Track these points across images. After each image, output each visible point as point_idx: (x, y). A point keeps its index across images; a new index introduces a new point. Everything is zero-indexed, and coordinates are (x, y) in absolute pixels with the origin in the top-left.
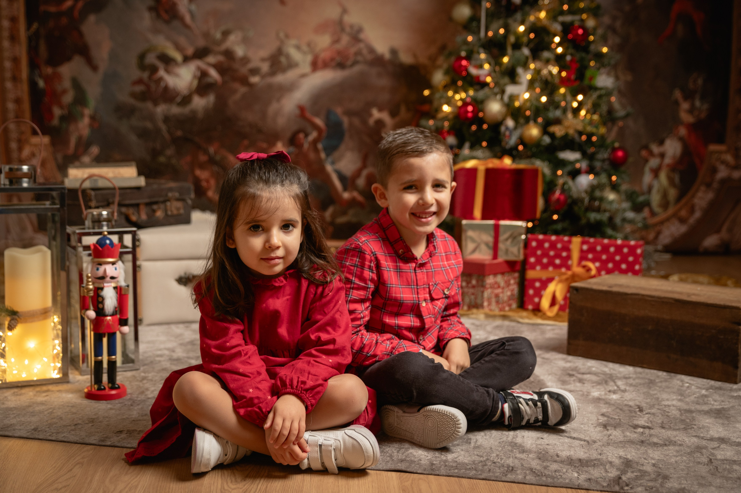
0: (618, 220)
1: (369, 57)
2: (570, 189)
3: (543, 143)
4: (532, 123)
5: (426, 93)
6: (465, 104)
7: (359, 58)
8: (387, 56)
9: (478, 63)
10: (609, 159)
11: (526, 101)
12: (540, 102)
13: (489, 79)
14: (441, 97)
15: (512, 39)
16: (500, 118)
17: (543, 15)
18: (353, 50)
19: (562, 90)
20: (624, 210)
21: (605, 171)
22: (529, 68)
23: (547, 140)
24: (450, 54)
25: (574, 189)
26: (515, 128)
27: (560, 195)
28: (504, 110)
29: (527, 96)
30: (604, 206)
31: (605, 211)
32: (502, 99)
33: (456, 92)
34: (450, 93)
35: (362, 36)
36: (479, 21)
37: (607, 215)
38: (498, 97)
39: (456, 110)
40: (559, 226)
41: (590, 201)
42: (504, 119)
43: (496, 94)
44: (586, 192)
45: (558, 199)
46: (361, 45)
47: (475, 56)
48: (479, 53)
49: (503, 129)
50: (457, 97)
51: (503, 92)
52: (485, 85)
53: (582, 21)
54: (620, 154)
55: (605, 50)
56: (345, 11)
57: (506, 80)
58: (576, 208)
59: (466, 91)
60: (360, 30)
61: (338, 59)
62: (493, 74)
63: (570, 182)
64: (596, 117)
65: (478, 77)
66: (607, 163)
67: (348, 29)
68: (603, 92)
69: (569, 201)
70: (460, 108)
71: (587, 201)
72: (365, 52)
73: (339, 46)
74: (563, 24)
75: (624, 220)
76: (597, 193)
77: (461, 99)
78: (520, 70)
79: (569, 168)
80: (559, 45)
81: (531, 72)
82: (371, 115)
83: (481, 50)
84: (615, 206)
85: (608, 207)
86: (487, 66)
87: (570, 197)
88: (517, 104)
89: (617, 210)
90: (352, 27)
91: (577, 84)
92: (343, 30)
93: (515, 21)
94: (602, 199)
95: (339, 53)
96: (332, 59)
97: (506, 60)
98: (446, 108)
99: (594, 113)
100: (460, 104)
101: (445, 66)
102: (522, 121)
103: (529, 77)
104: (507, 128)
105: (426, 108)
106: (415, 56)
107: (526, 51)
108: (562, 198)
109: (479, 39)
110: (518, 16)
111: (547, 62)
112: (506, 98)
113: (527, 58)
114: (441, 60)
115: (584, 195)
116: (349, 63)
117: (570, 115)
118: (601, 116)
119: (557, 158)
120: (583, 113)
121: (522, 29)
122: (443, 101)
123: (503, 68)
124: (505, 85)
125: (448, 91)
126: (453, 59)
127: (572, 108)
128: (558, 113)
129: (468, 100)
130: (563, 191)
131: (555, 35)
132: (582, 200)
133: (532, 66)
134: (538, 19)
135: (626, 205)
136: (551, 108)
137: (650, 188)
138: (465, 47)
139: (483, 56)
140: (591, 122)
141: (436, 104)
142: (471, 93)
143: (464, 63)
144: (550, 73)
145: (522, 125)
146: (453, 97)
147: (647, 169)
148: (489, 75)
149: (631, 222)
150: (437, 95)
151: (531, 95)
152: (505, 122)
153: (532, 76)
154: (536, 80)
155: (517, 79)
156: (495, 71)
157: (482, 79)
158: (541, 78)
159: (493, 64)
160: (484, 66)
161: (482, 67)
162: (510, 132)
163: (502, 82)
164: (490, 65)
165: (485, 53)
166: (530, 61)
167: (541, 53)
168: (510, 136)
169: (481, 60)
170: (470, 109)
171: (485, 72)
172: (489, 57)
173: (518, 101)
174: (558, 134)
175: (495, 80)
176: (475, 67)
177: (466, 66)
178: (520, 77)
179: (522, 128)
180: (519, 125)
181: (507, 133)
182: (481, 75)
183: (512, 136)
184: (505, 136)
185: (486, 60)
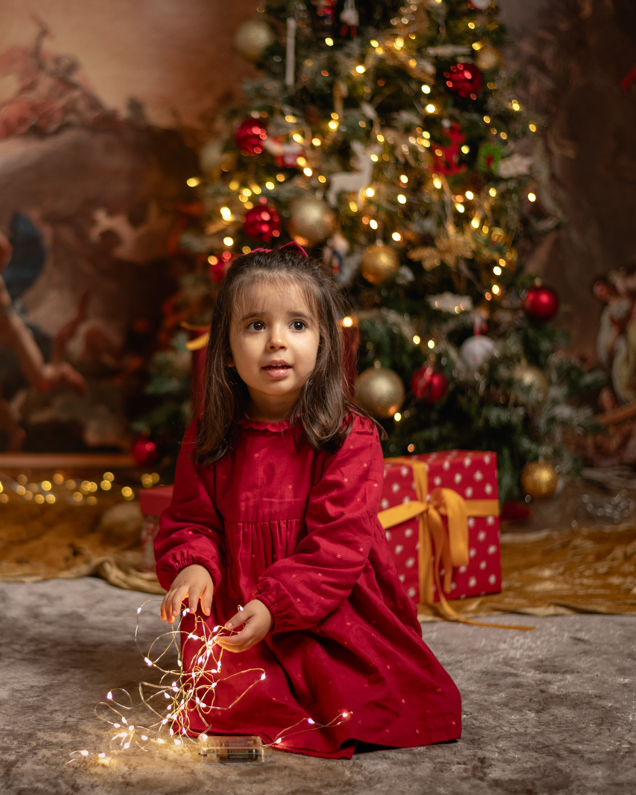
0: (542, 422)
1: (90, 115)
2: (451, 365)
3: (401, 281)
4: (379, 244)
5: (193, 183)
6: (258, 208)
7: (71, 118)
8: (124, 113)
9: (282, 132)
10: (523, 308)
11: (369, 201)
12: (396, 203)
14: (218, 194)
15: (342, 89)
16: (320, 234)
17: (399, 44)
18: (61, 103)
19: (437, 183)
20: (555, 402)
21: (518, 329)
22: (376, 141)
23: (407, 274)
24: (233, 114)
25: (459, 364)
26: (350, 253)
27: (433, 376)
28: (328, 219)
29: (370, 193)
30: (515, 394)
31: (516, 405)
32: (325, 199)
33: (244, 184)
34: (234, 186)
35: (76, 78)
36: (283, 54)
37: (521, 411)
38: (319, 195)
39: (242, 220)
40: (433, 433)
41: (488, 387)
42: (329, 237)
43: (314, 189)
44: (481, 371)
45: (430, 384)
46: (76, 94)
47: (278, 118)
48: (283, 115)
49: (327, 253)
50: (246, 193)
51: (327, 186)
52: (296, 171)
53: (474, 54)
54: (544, 298)
55: (516, 107)
56: (44, 32)
57: (334, 163)
58: (463, 401)
59: (261, 184)
60: (73, 67)
61: (33, 120)
62: (309, 153)
63: (453, 353)
64: (498, 233)
65: (282, 157)
66: (521, 314)
67: (51, 66)
68: (512, 185)
69: (451, 387)
70: (249, 214)
71: (482, 387)
72: (82, 105)
73: (32, 96)
74: (438, 62)
75: (552, 420)
76: (503, 372)
77: (253, 198)
78: (357, 147)
79: (451, 325)
80: (430, 98)
81: (377, 149)
82: (93, 223)
83: (287, 109)
84: (536, 396)
85: (522, 398)
86: (297, 138)
87: (453, 379)
88: (354, 207)
89: (540, 404)
90: (57, 60)
91: (463, 171)
92: (41, 67)
93: (349, 56)
94: (510, 383)
95: (34, 108)
96: (22, 121)
97: (333, 125)
98: (226, 214)
99: (497, 224)
100: (249, 206)
101: (226, 135)
102: (362, 239)
103: (375, 158)
104: (335, 253)
105: (194, 209)
106: (175, 113)
107: (369, 111)
108: (436, 381)
109: (285, 88)
110: (354, 46)
111: (408, 130)
112: (332, 198)
113: (371, 123)
114: (220, 124)
115: (477, 377)
116: (53, 127)
117: (451, 229)
118: (507, 230)
119: (428, 307)
120: (475, 223)
121: (360, 69)
122: (221, 200)
123: (328, 142)
124: (332, 173)
125: (229, 181)
126: (237, 123)
127: (456, 214)
128: (429, 224)
129: (263, 200)
130: (439, 368)
131: (422, 83)
132: (474, 386)
133: (380, 138)
134: (390, 52)
135: (557, 392)
136: (416, 216)
137: (612, 354)
138: (259, 103)
139: (290, 119)
140: (489, 242)
141: (209, 204)
143: (256, 131)
144: (414, 150)
145: (363, 247)
146: (238, 193)
147: (605, 320)
148: (302, 154)
149: (565, 424)
150: (210, 190)
151: (378, 192)
152: (330, 243)
153: (380, 156)
154: (388, 163)
155: (353, 163)
156: (312, 147)
157: (289, 161)
158: (397, 160)
159: (309, 133)
160: (292, 139)
161: (288, 140)
162: (340, 259)
163: (325, 167)
164: (303, 135)
165: (294, 115)
166: (376, 129)
167: (395, 115)
168: (340, 269)
169: (287, 126)
170: (266, 217)
171: (295, 149)
172: (301, 121)
173: (356, 202)
174: (428, 265)
175: (314, 164)
176: (276, 139)
177: (259, 137)
178: (358, 159)
179: (361, 252)
180: (358, 248)
181: (335, 262)
182: (289, 154)
183: (343, 267)
184: (332, 268)
185: (297, 127)
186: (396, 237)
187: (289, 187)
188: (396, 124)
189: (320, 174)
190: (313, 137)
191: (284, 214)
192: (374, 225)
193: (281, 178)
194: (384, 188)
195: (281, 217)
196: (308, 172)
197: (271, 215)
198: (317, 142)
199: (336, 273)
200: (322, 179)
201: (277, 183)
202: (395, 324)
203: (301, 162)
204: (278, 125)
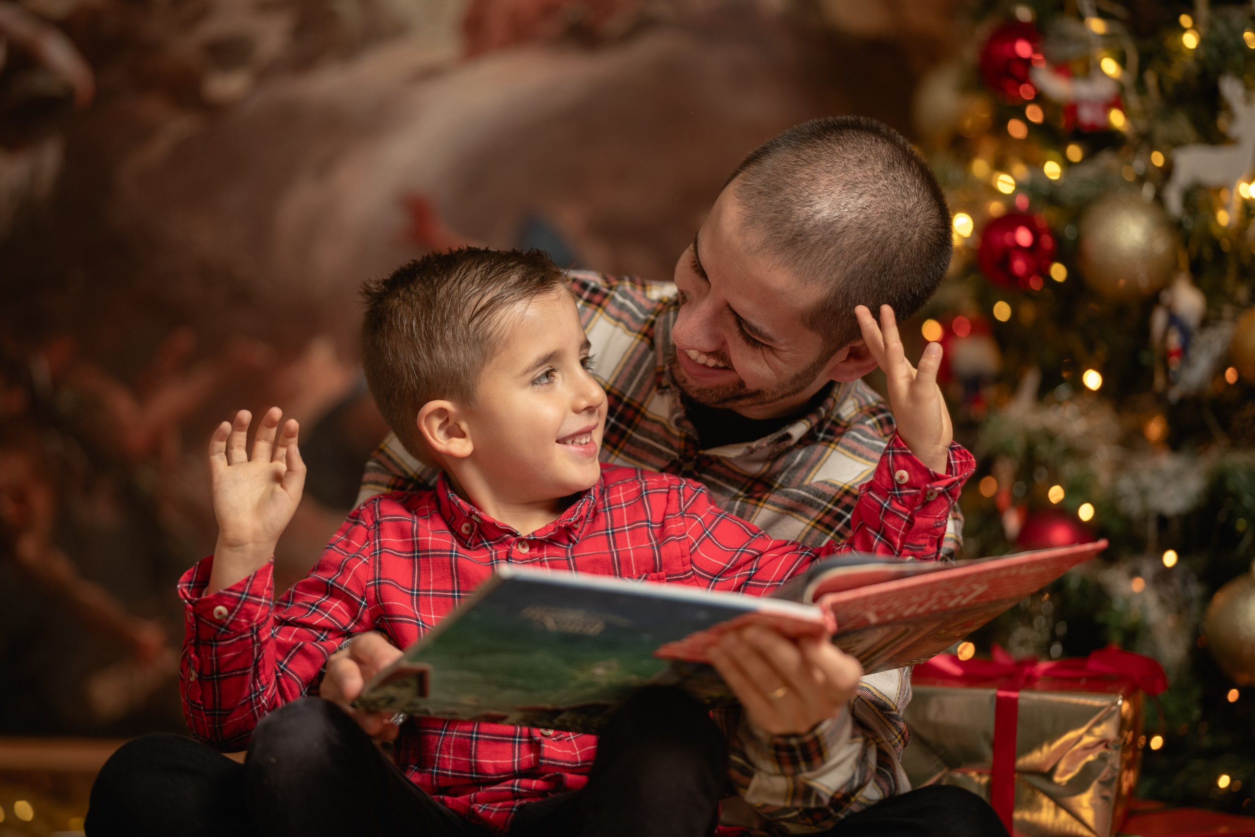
6: (1012, 217)
9: (1077, 52)
13: (1117, 119)
26: (1209, 320)
32: (1159, 199)
34: (980, 167)
38: (1148, 191)
42: (1166, 283)
43: (1141, 179)
48: (1081, 16)
49: (1159, 320)
51: (1168, 172)
52: (1104, 140)
57: (1182, 125)
62: (1133, 101)
65: (1073, 108)
78: (1232, 88)
86: (1110, 66)
97: (1190, 40)
98: (961, 225)
100: (999, 211)
104: (1174, 320)
112: (1174, 199)
123: (1175, 73)
124: (1177, 144)
125: (971, 159)
126: (983, 31)
129: (1027, 201)
139: (1097, 26)
142: (1052, 170)
143: (1023, 49)
145: (1241, 308)
148: (1118, 102)
152: (1165, 296)
155: (1222, 122)
156: (1142, 87)
157: (1087, 115)
159: (1134, 61)
160: (1098, 66)
161: (1090, 70)
162: (1187, 335)
163: (1161, 131)
164: (1122, 61)
165: (1102, 14)
168: (1184, 351)
169: (1086, 41)
170: (1024, 237)
171: (1101, 90)
172: (1119, 29)
173: (1226, 207)
176: (1062, 68)
177: (1027, 63)
178: (1232, 117)
179: (1235, 320)
180: (1227, 311)
181: (1174, 341)
182: (1088, 102)
183: (1192, 353)
184: (1166, 356)
185: (1109, 42)
187: (1089, 172)
189: (1153, 147)
190: (1145, 68)
191: (1069, 232)
193: (1074, 152)
195: (1058, 239)
197: (1036, 233)
199: (1175, 363)
200: (1158, 159)
201: (1067, 164)
204: (1064, 38)
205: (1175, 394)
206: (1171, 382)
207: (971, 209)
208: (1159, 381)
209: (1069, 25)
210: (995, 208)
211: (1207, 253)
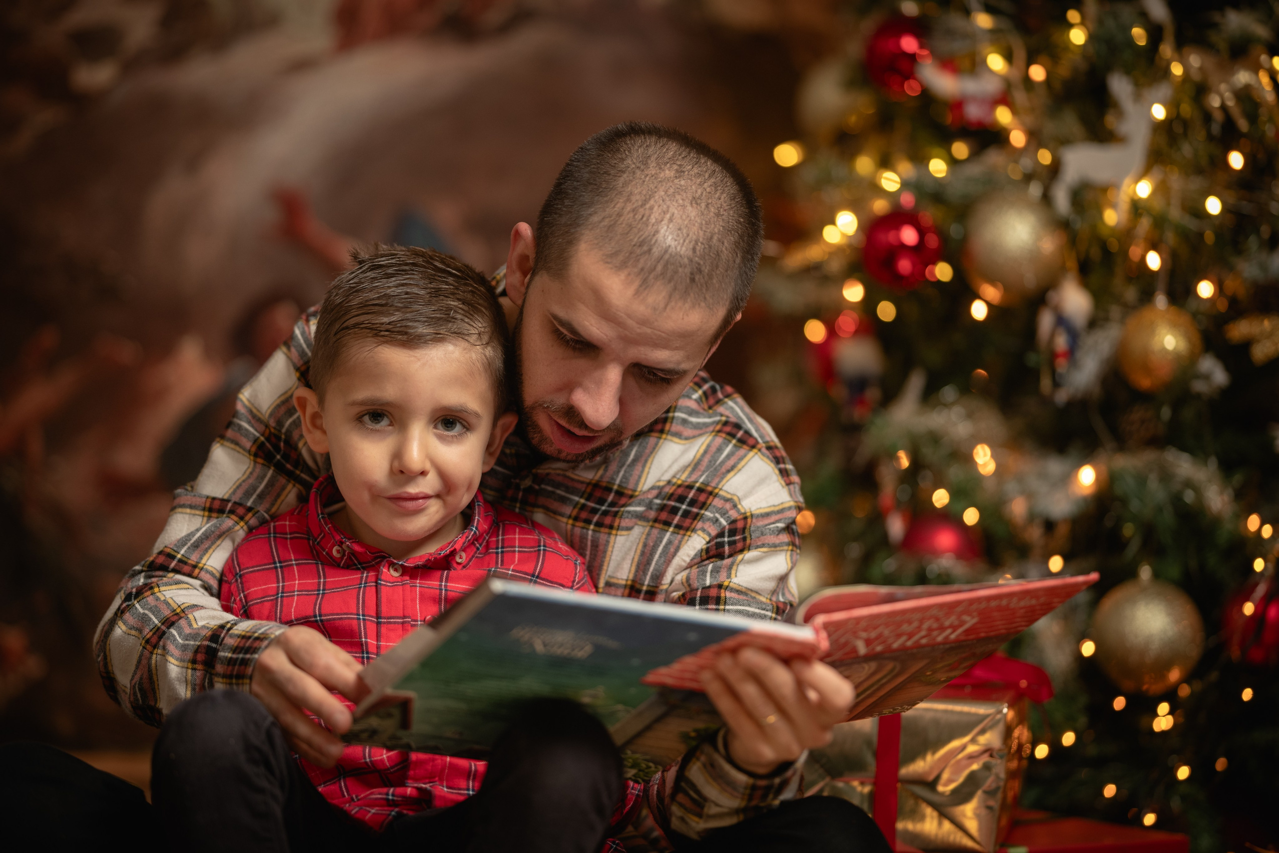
3: (1199, 387)
5: (787, 155)
6: (897, 216)
9: (963, 47)
11: (1137, 208)
12: (1201, 214)
14: (826, 181)
16: (1030, 279)
23: (1215, 373)
26: (1096, 322)
28: (1049, 245)
29: (1144, 189)
32: (1047, 199)
33: (885, 163)
34: (864, 165)
38: (1035, 190)
43: (1028, 178)
47: (954, 18)
48: (967, 11)
49: (1046, 321)
50: (888, 182)
51: (1055, 170)
52: (990, 137)
57: (1070, 122)
62: (1020, 97)
65: (957, 106)
78: (1120, 86)
81: (1167, 91)
86: (996, 62)
88: (1111, 221)
97: (1078, 37)
100: (884, 209)
102: (1131, 294)
103: (1159, 112)
104: (1061, 321)
107: (1156, 6)
112: (1062, 198)
113: (1156, 36)
119: (1265, 449)
123: (1064, 70)
124: (1064, 141)
126: (869, 25)
129: (913, 199)
133: (1177, 70)
139: (983, 21)
142: (938, 167)
143: (909, 44)
144: (1246, 96)
145: (1129, 309)
146: (872, 181)
148: (1004, 99)
151: (1161, 189)
152: (1052, 296)
153: (1172, 106)
154: (1186, 124)
155: (1110, 120)
156: (1027, 81)
157: (973, 112)
158: (1207, 117)
159: (1020, 54)
160: (984, 62)
161: (976, 66)
162: (1074, 336)
163: (1050, 128)
164: (1009, 57)
165: (990, 9)
166: (1166, 49)
167: (1216, 17)
168: (1071, 353)
169: (972, 36)
170: (909, 236)
171: (989, 86)
172: (1005, 24)
173: (1114, 206)
174: (1261, 352)
175: (1029, 120)
176: (949, 64)
177: (912, 58)
178: (1120, 113)
179: (1123, 321)
180: (1115, 311)
181: (1061, 342)
182: (974, 99)
183: (1079, 354)
184: (1053, 356)
185: (996, 37)
186: (1205, 289)
187: (975, 170)
188: (1214, 37)
189: (1041, 145)
190: (1030, 62)
191: (954, 230)
192: (1154, 261)
193: (960, 149)
194: (1176, 181)
195: (944, 237)
196: (1018, 138)
197: (922, 232)
198: (1037, 73)
199: (1062, 365)
200: (1045, 157)
201: (953, 162)
202: (1188, 484)
203: (1003, 115)
204: (951, 33)
205: (1062, 397)
206: (1057, 384)
207: (855, 206)
208: (1046, 383)
209: (956, 21)
210: (880, 206)
211: (1095, 253)
